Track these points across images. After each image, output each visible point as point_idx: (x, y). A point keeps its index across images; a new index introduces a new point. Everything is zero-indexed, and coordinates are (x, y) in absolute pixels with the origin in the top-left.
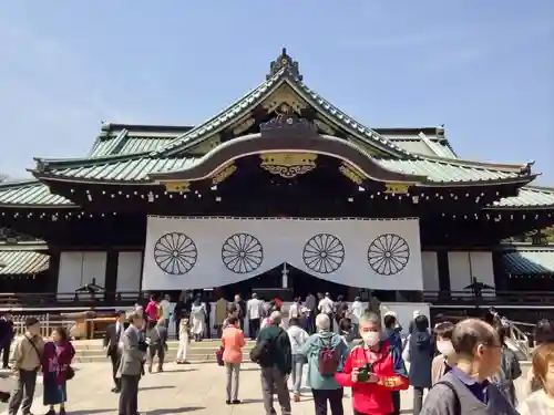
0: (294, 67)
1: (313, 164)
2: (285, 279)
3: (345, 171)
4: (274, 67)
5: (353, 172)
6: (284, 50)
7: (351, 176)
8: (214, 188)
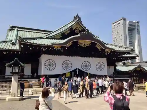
0: (80, 19)
1: (90, 44)
2: (77, 72)
3: (97, 46)
4: (75, 18)
5: (99, 47)
6: (78, 14)
7: (98, 47)
8: (67, 48)
